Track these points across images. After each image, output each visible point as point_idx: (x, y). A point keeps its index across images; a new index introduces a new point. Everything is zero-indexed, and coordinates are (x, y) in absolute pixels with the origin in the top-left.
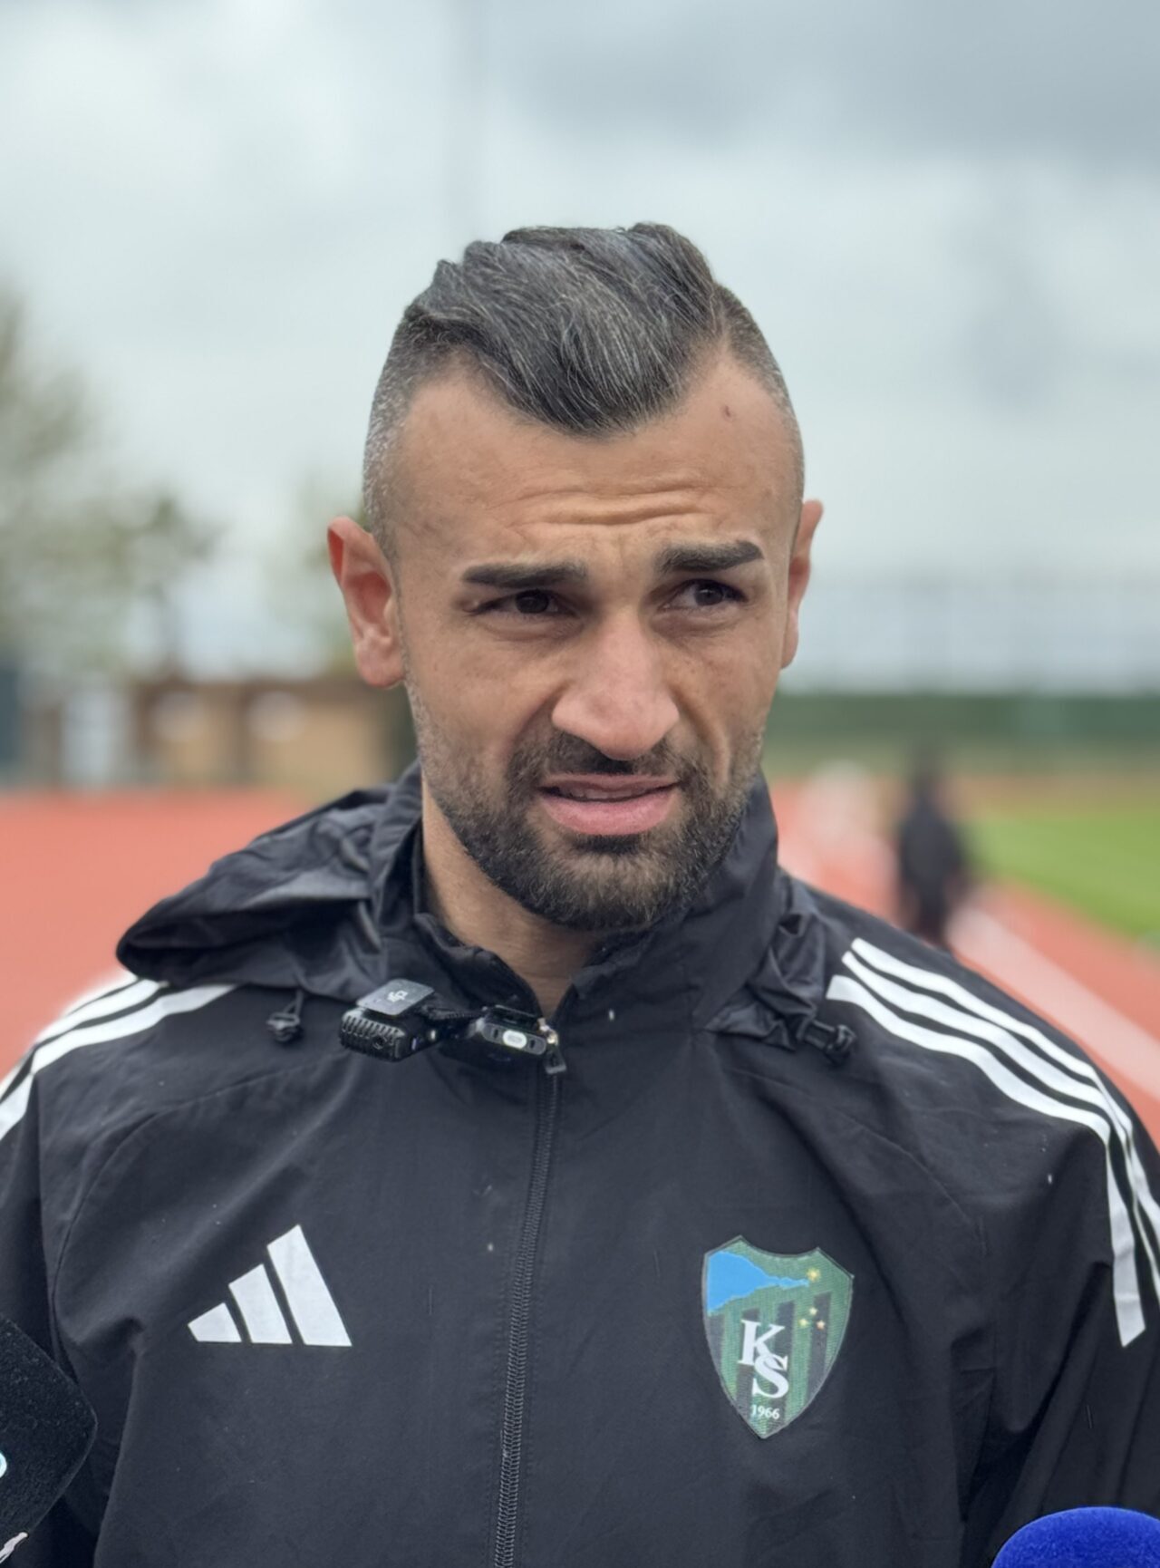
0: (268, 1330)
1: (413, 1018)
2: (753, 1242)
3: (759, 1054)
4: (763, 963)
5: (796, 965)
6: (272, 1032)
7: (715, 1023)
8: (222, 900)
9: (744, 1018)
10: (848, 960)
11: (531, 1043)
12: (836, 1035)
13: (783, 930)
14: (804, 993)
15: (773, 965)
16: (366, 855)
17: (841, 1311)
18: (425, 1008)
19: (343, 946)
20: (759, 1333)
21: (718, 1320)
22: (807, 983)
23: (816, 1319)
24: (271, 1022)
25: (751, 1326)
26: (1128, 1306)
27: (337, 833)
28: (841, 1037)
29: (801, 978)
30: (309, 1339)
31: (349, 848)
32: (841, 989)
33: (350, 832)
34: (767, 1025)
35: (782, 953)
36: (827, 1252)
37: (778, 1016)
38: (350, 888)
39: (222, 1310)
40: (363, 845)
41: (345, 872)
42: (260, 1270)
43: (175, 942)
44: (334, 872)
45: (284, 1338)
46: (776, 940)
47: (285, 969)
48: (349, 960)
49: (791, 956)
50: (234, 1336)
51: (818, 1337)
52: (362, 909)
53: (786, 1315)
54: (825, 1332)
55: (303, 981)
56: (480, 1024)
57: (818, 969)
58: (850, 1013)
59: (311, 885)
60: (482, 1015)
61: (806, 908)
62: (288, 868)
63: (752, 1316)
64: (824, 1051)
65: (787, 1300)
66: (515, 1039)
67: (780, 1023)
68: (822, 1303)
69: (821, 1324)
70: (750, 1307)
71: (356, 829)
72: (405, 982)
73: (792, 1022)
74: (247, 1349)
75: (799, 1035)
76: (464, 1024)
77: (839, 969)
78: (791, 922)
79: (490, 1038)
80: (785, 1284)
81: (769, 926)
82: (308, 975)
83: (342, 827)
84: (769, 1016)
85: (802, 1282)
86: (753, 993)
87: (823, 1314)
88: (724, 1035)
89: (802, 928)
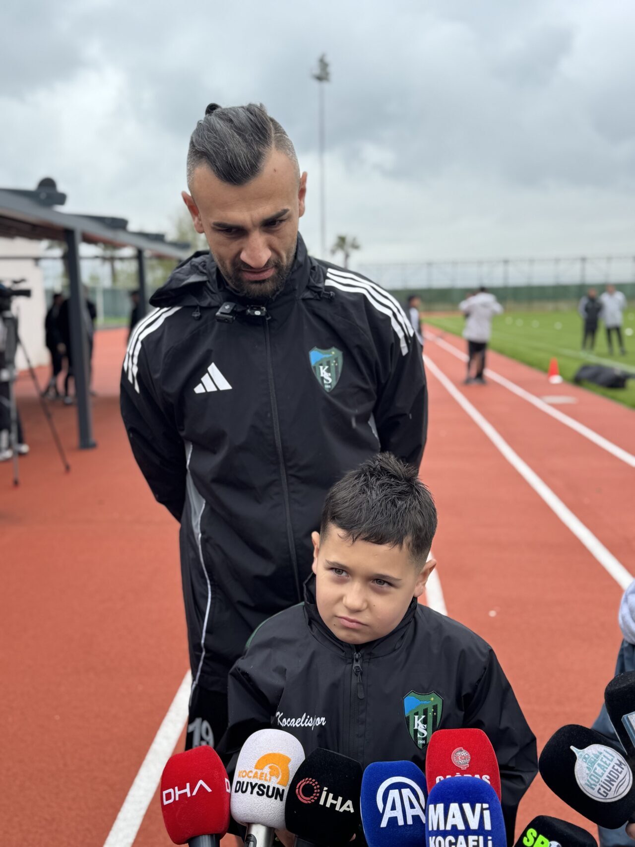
0: (211, 388)
1: (233, 312)
2: (319, 347)
3: (313, 303)
4: (309, 280)
5: (317, 279)
6: (194, 317)
7: (301, 297)
8: (174, 285)
9: (308, 294)
10: (328, 275)
11: (262, 313)
12: (330, 294)
13: (312, 271)
14: (320, 285)
15: (312, 280)
16: (205, 269)
17: (340, 361)
18: (235, 309)
19: (205, 292)
20: (323, 368)
21: (315, 367)
22: (320, 283)
23: (335, 363)
24: (193, 315)
25: (321, 367)
26: (404, 347)
27: (197, 264)
28: (332, 295)
29: (319, 282)
30: (221, 389)
31: (201, 268)
32: (328, 283)
33: (200, 264)
34: (313, 295)
35: (313, 276)
36: (336, 347)
37: (315, 292)
38: (204, 278)
39: (200, 385)
40: (204, 266)
41: (201, 274)
42: (207, 374)
43: (164, 297)
44: (198, 274)
45: (215, 389)
46: (311, 273)
47: (194, 301)
48: (208, 296)
49: (315, 277)
50: (204, 391)
51: (336, 367)
52: (208, 283)
53: (328, 363)
54: (338, 366)
55: (199, 303)
56: (249, 311)
57: (322, 279)
58: (332, 288)
59: (193, 279)
60: (248, 309)
61: (316, 264)
62: (187, 275)
63: (321, 365)
64: (328, 299)
65: (328, 360)
66: (258, 313)
67: (316, 294)
68: (336, 359)
69: (337, 364)
70: (320, 363)
71: (201, 263)
72: (228, 303)
73: (319, 293)
74: (207, 395)
75: (321, 296)
76: (244, 311)
77: (326, 278)
78: (313, 268)
79: (252, 314)
80: (327, 356)
81: (309, 270)
82: (199, 301)
83: (198, 263)
84: (313, 293)
85: (331, 355)
86: (309, 288)
87: (337, 362)
88: (304, 300)
89: (316, 269)
